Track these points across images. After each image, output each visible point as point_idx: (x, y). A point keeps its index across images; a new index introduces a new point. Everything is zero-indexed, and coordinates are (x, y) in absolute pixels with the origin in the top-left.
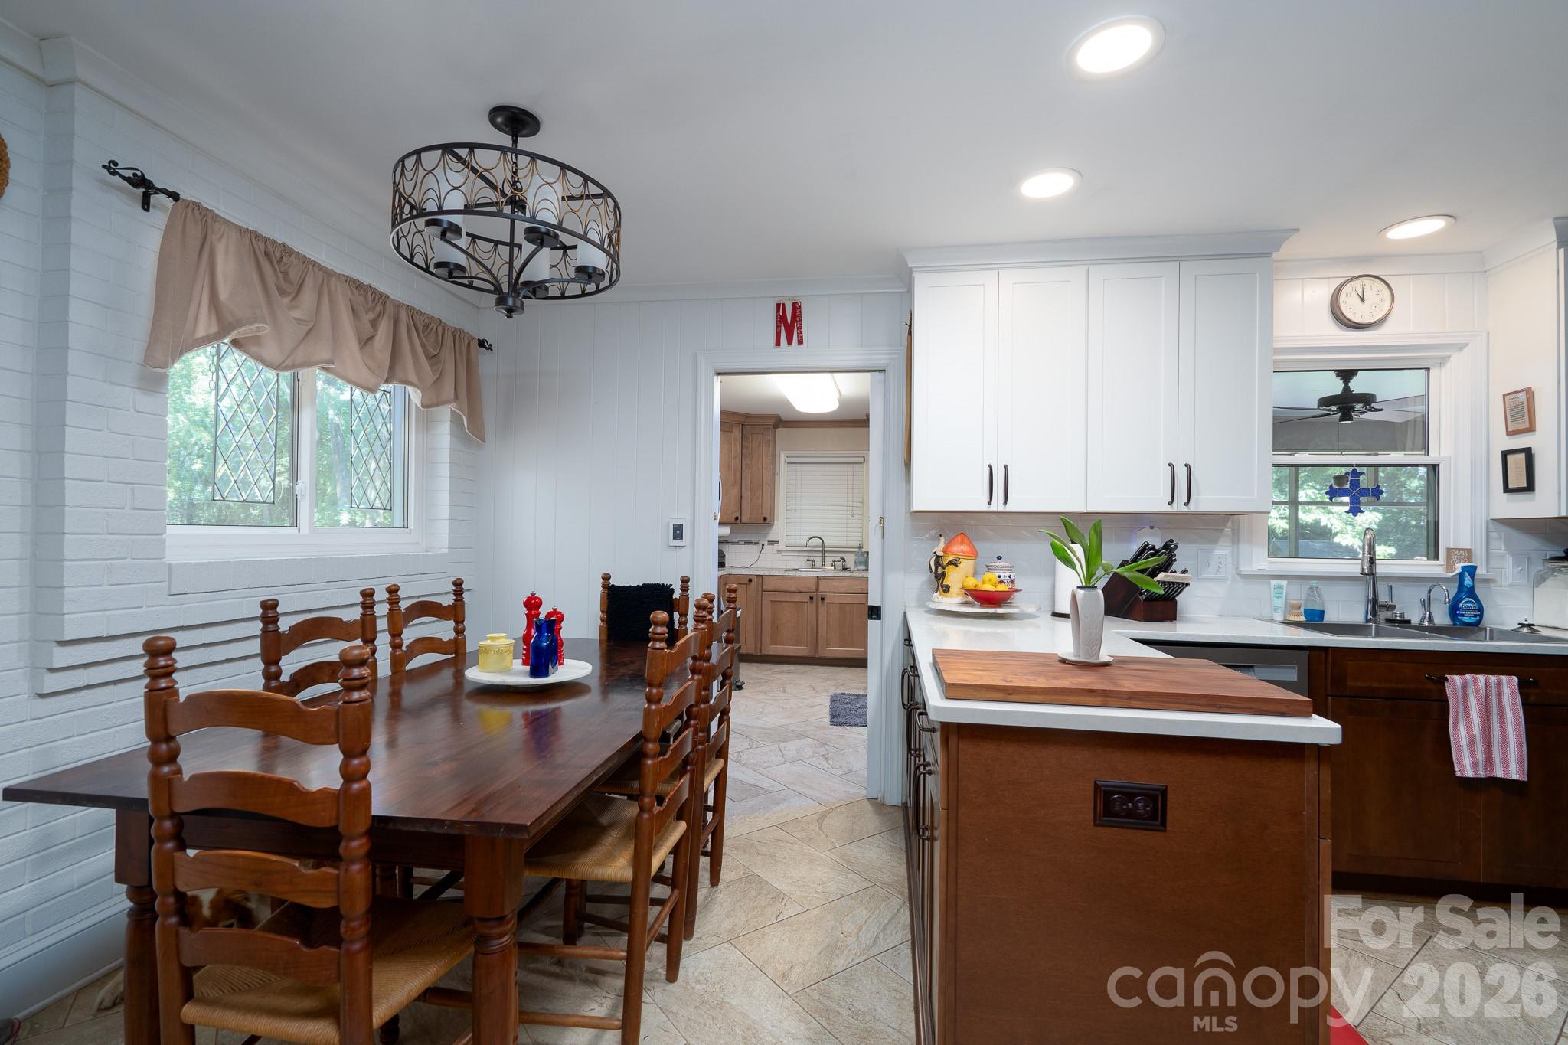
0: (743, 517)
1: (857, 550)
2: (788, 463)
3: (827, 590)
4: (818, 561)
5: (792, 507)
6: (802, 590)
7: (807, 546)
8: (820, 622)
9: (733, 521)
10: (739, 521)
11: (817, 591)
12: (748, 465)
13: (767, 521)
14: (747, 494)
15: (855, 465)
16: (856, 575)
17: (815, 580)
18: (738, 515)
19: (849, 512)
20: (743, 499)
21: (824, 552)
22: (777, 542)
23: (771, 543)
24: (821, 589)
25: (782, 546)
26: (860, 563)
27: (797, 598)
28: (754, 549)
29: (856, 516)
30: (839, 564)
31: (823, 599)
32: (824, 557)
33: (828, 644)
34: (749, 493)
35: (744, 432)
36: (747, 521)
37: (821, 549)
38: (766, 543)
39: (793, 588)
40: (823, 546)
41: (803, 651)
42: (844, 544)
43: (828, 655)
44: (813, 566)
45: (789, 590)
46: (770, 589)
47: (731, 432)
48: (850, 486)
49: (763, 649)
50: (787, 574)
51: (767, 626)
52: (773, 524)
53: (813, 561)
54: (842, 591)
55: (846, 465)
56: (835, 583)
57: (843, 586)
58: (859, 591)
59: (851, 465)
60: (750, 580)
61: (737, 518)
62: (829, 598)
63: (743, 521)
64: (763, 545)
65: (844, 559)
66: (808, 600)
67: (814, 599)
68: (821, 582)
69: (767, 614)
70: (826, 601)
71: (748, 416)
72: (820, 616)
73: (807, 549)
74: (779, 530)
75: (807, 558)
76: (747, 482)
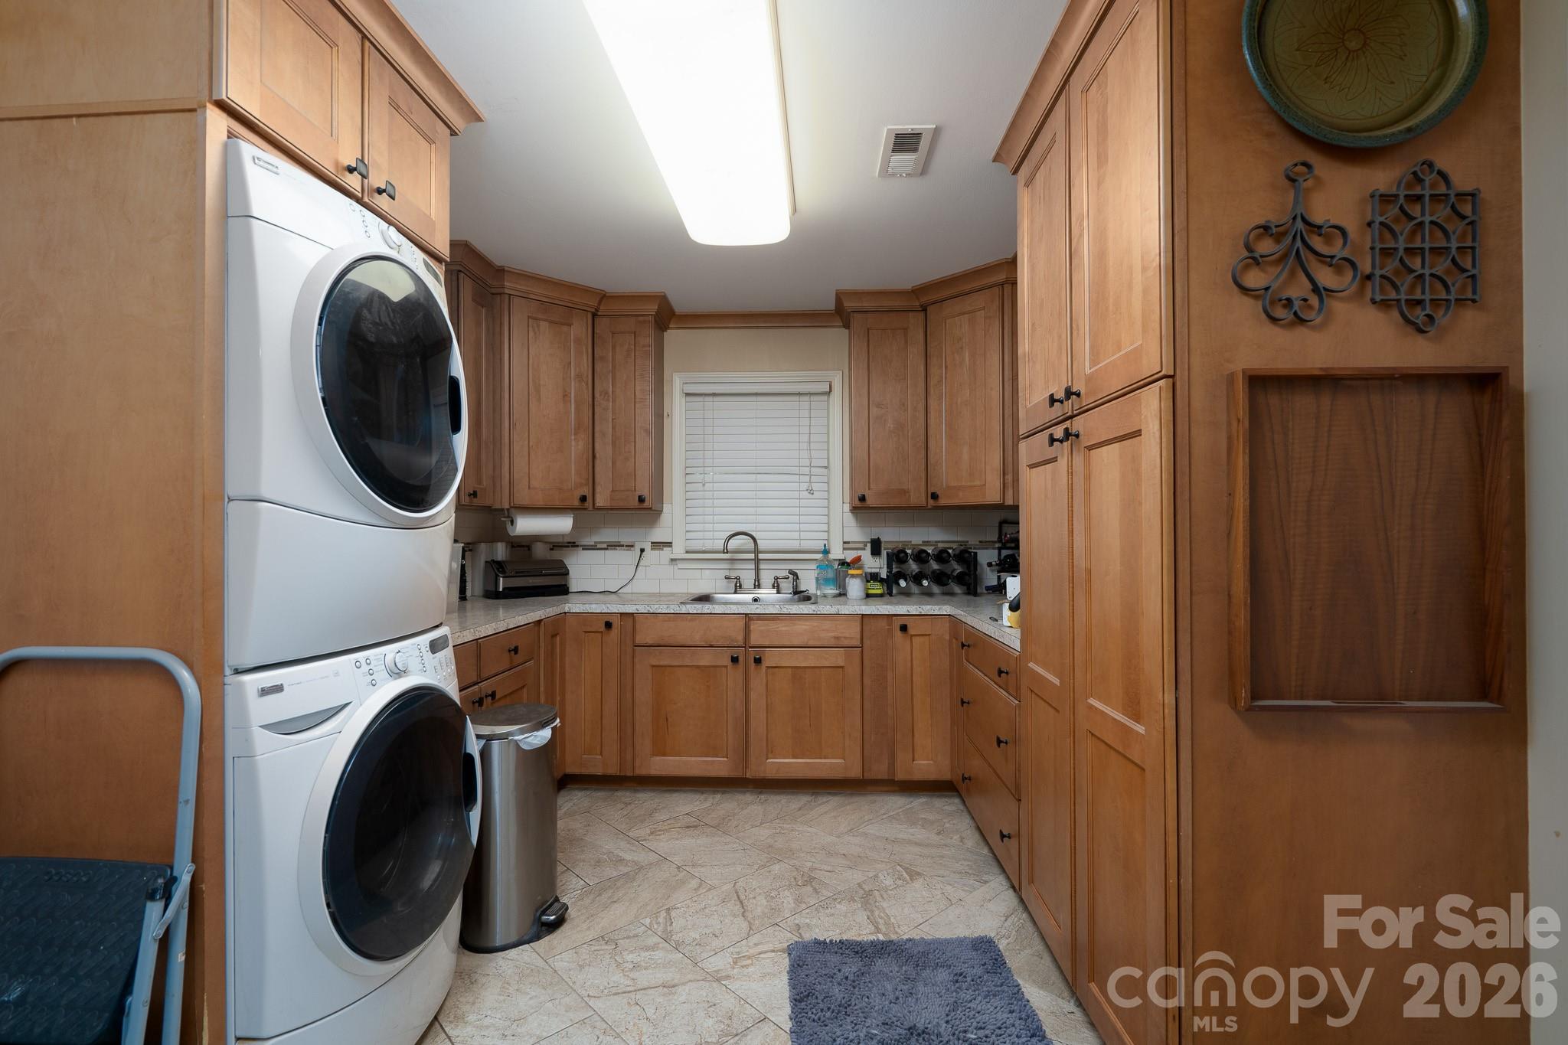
0: (598, 496)
1: (819, 556)
2: (687, 394)
3: (767, 643)
4: (748, 577)
5: (698, 477)
6: (714, 643)
7: (726, 551)
8: (752, 706)
9: (576, 503)
10: (588, 504)
11: (746, 644)
12: (607, 393)
13: (646, 505)
14: (604, 450)
15: (813, 398)
16: (826, 608)
17: (741, 624)
18: (585, 491)
19: (804, 486)
20: (597, 462)
21: (757, 561)
22: (669, 544)
23: (657, 545)
24: (755, 639)
25: (678, 551)
26: (827, 580)
27: (706, 659)
28: (627, 558)
29: (817, 494)
30: (787, 586)
31: (758, 661)
32: (757, 570)
33: (771, 752)
34: (609, 449)
35: (597, 331)
36: (608, 505)
37: (752, 556)
38: (648, 547)
39: (697, 639)
40: (757, 551)
41: (719, 765)
42: (794, 545)
43: (770, 774)
44: (738, 588)
45: (690, 643)
46: (650, 642)
47: (570, 325)
48: (805, 438)
49: (637, 764)
50: (684, 609)
51: (644, 717)
52: (661, 511)
53: (738, 578)
54: (796, 643)
55: (797, 398)
56: (782, 627)
57: (800, 632)
58: (832, 642)
59: (806, 398)
60: (608, 625)
61: (583, 499)
62: (771, 658)
63: (600, 503)
64: (642, 551)
65: (795, 575)
66: (727, 662)
67: (741, 659)
68: (756, 627)
69: (644, 694)
70: (766, 663)
71: (604, 297)
72: (753, 696)
73: (728, 555)
74: (673, 521)
75: (727, 573)
76: (604, 427)
